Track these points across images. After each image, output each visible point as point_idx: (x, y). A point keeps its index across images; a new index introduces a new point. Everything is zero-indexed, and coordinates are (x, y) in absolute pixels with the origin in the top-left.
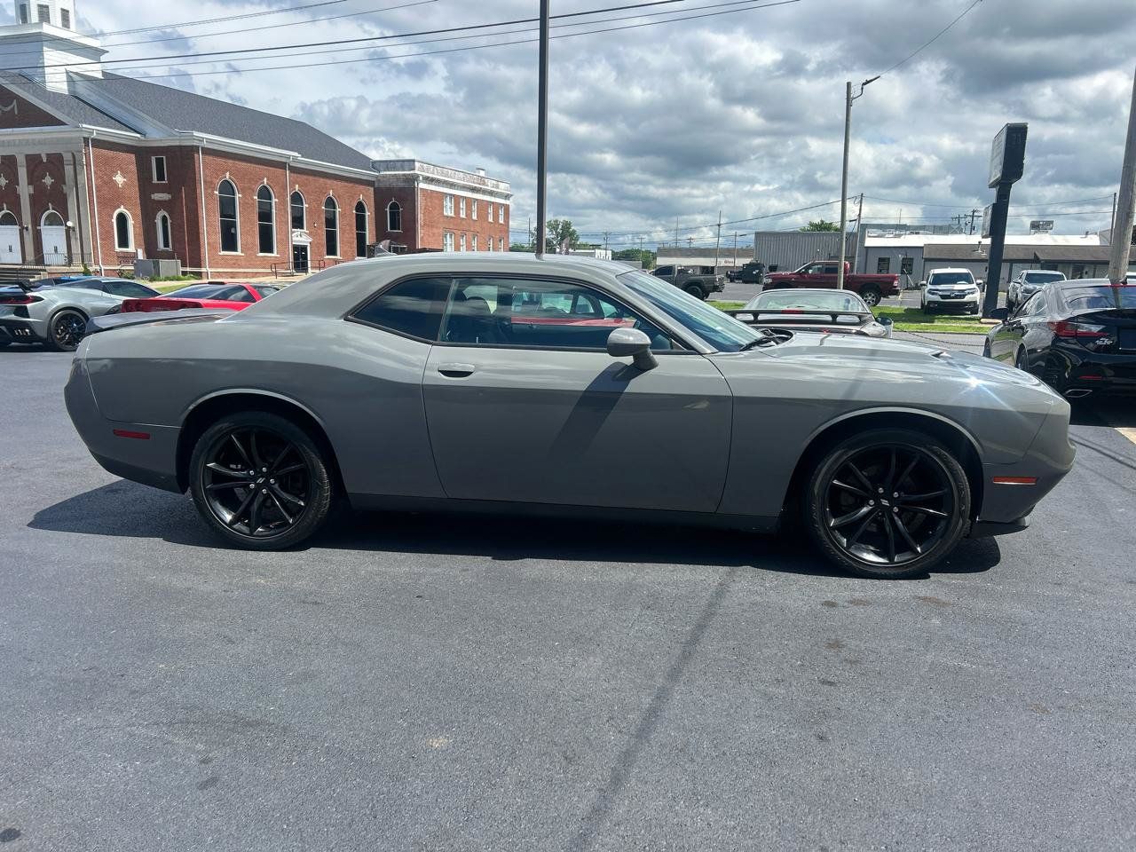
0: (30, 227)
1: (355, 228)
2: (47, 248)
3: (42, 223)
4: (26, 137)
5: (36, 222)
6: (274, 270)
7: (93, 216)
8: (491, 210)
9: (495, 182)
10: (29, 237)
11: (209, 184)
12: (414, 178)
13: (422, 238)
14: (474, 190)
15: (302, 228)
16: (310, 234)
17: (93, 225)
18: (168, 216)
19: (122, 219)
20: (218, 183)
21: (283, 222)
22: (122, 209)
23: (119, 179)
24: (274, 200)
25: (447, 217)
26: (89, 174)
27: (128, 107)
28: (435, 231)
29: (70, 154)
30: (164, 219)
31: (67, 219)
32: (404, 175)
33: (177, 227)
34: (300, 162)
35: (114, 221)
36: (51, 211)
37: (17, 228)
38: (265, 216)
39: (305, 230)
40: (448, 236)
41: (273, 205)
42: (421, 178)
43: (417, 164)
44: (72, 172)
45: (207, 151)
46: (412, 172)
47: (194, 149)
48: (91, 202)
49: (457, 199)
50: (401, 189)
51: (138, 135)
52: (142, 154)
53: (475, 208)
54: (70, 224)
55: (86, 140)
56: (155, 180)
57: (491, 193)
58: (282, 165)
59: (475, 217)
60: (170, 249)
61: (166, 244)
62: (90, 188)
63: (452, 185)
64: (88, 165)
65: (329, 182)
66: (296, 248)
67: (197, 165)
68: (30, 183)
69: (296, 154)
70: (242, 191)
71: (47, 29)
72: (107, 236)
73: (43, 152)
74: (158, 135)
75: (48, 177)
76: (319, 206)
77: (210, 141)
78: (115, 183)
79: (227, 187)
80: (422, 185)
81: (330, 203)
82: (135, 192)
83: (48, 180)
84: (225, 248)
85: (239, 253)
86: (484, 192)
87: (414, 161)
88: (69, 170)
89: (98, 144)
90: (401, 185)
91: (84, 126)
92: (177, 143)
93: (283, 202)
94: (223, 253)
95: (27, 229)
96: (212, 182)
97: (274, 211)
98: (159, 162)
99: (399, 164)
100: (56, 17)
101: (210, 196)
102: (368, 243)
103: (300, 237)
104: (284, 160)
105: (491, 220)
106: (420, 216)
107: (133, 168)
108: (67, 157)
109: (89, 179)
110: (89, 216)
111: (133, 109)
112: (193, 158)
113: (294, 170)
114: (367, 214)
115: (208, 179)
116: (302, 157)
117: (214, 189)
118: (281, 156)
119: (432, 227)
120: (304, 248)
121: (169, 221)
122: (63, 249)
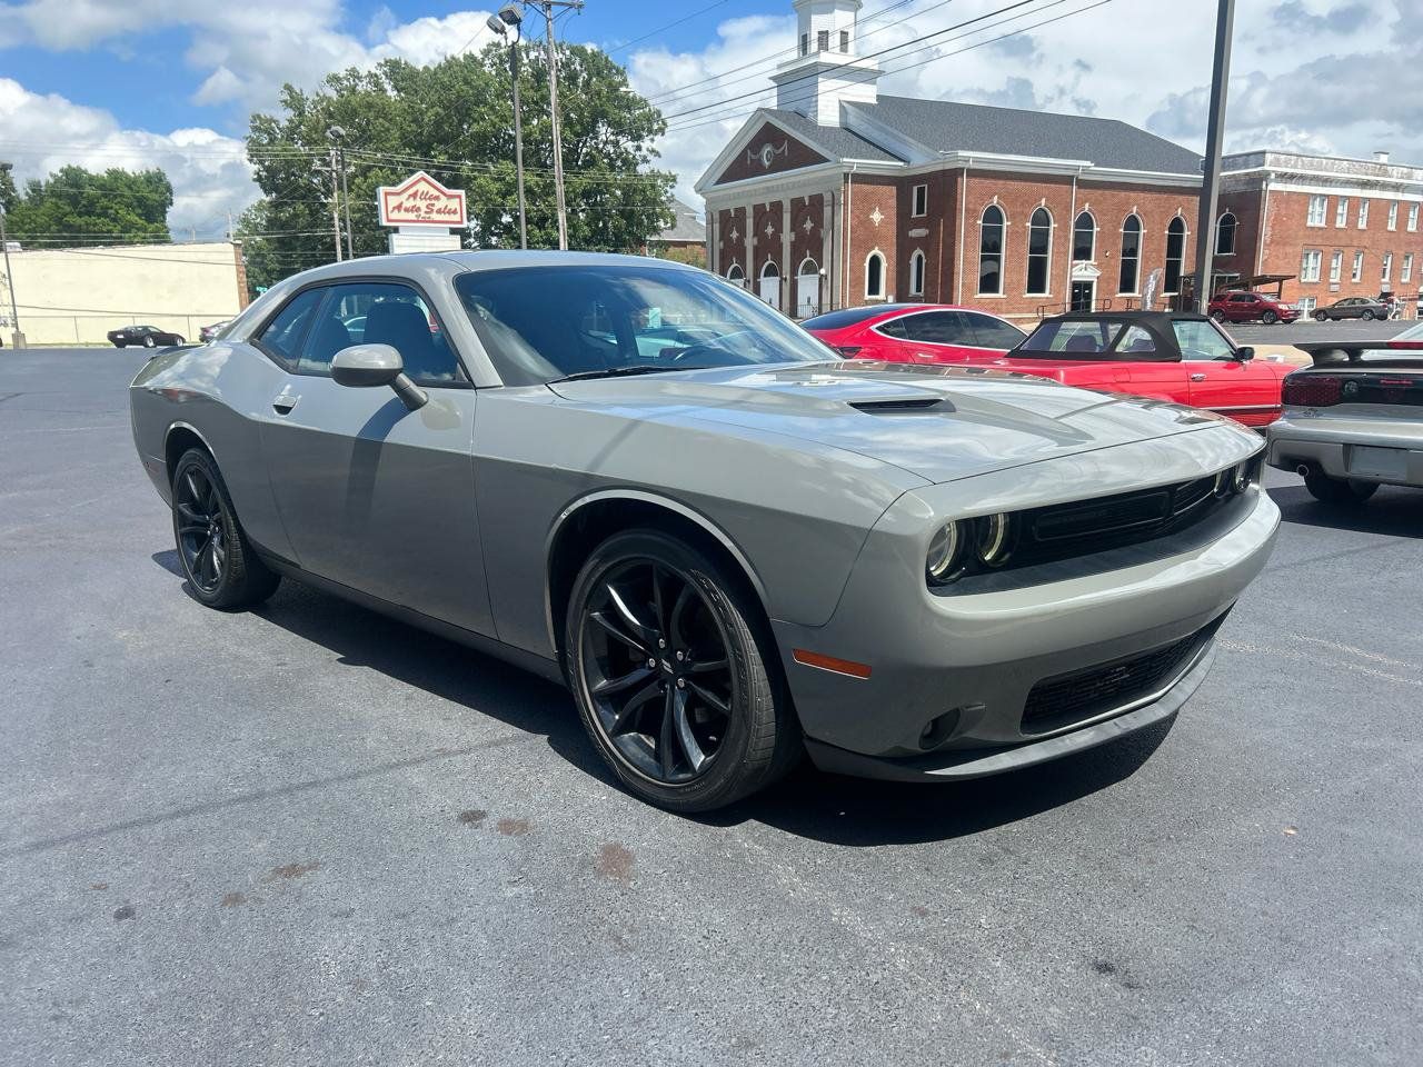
0: (788, 277)
1: (1165, 254)
2: (801, 299)
3: (799, 273)
4: (793, 179)
5: (794, 272)
6: (1040, 314)
7: (844, 262)
8: (1393, 213)
9: (1405, 170)
10: (787, 288)
11: (971, 213)
12: (1264, 176)
13: (1265, 262)
14: (1365, 185)
15: (1089, 259)
16: (1098, 267)
17: (844, 271)
18: (923, 256)
19: (875, 262)
20: (982, 211)
21: (1063, 254)
22: (876, 251)
23: (877, 217)
24: (1053, 225)
25: (1312, 228)
26: (845, 214)
27: (896, 132)
28: (1289, 250)
29: (830, 193)
30: (920, 258)
31: (821, 267)
32: (1247, 174)
33: (932, 268)
34: (1096, 173)
35: (867, 265)
36: (808, 258)
37: (778, 278)
38: (1039, 246)
39: (1092, 261)
40: (1311, 256)
41: (1051, 232)
42: (1273, 176)
43: (1269, 157)
44: (830, 214)
45: (973, 173)
46: (1259, 169)
47: (958, 172)
48: (845, 245)
49: (1333, 202)
50: (1241, 195)
51: (901, 164)
52: (902, 184)
53: (1364, 212)
54: (823, 271)
55: (846, 175)
56: (914, 215)
57: (1397, 187)
58: (1067, 180)
59: (1362, 225)
60: (921, 294)
61: (919, 289)
62: (845, 229)
63: (1326, 181)
64: (846, 204)
65: (1132, 194)
66: (1076, 285)
67: (959, 191)
68: (792, 230)
69: (1088, 163)
70: (1012, 217)
71: (825, 58)
72: (857, 282)
73: (806, 194)
74: (922, 160)
75: (809, 221)
76: (1116, 228)
77: (976, 160)
78: (871, 222)
79: (993, 215)
80: (1273, 186)
81: (1133, 224)
82: (892, 231)
83: (808, 225)
84: (984, 289)
85: (1000, 295)
86: (1384, 186)
87: (1264, 153)
88: (827, 211)
89: (859, 179)
90: (1241, 188)
91: (845, 160)
92: (939, 168)
93: (1064, 227)
94: (980, 295)
95: (786, 279)
96: (975, 211)
97: (1051, 239)
98: (921, 191)
99: (1241, 160)
100: (835, 41)
101: (971, 227)
102: (1182, 274)
103: (1084, 271)
104: (1070, 173)
105: (1392, 227)
106: (1266, 232)
107: (893, 202)
108: (827, 197)
109: (845, 220)
110: (841, 260)
111: (900, 134)
112: (956, 182)
113: (1083, 184)
114: (1186, 233)
115: (971, 206)
116: (1095, 166)
117: (976, 218)
118: (1067, 168)
119: (1285, 245)
120: (1088, 285)
121: (924, 261)
122: (815, 301)
